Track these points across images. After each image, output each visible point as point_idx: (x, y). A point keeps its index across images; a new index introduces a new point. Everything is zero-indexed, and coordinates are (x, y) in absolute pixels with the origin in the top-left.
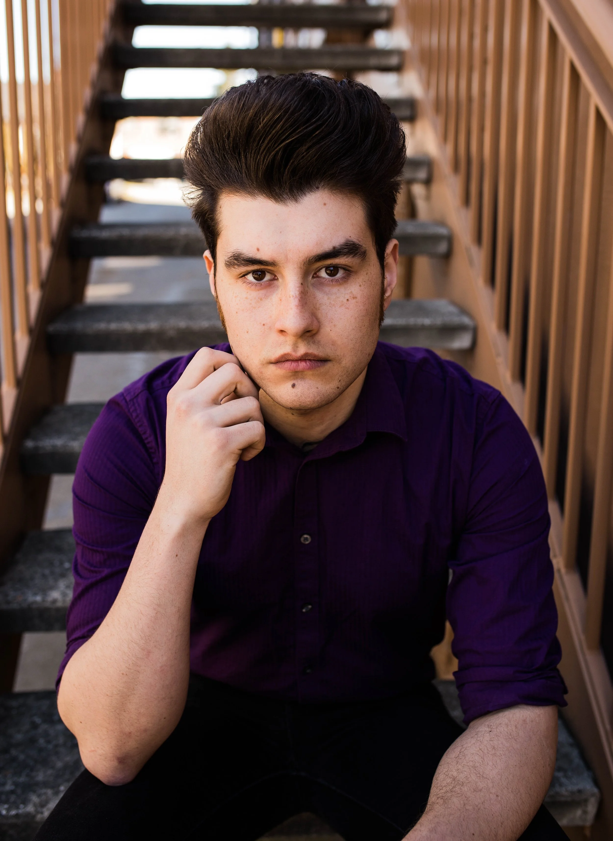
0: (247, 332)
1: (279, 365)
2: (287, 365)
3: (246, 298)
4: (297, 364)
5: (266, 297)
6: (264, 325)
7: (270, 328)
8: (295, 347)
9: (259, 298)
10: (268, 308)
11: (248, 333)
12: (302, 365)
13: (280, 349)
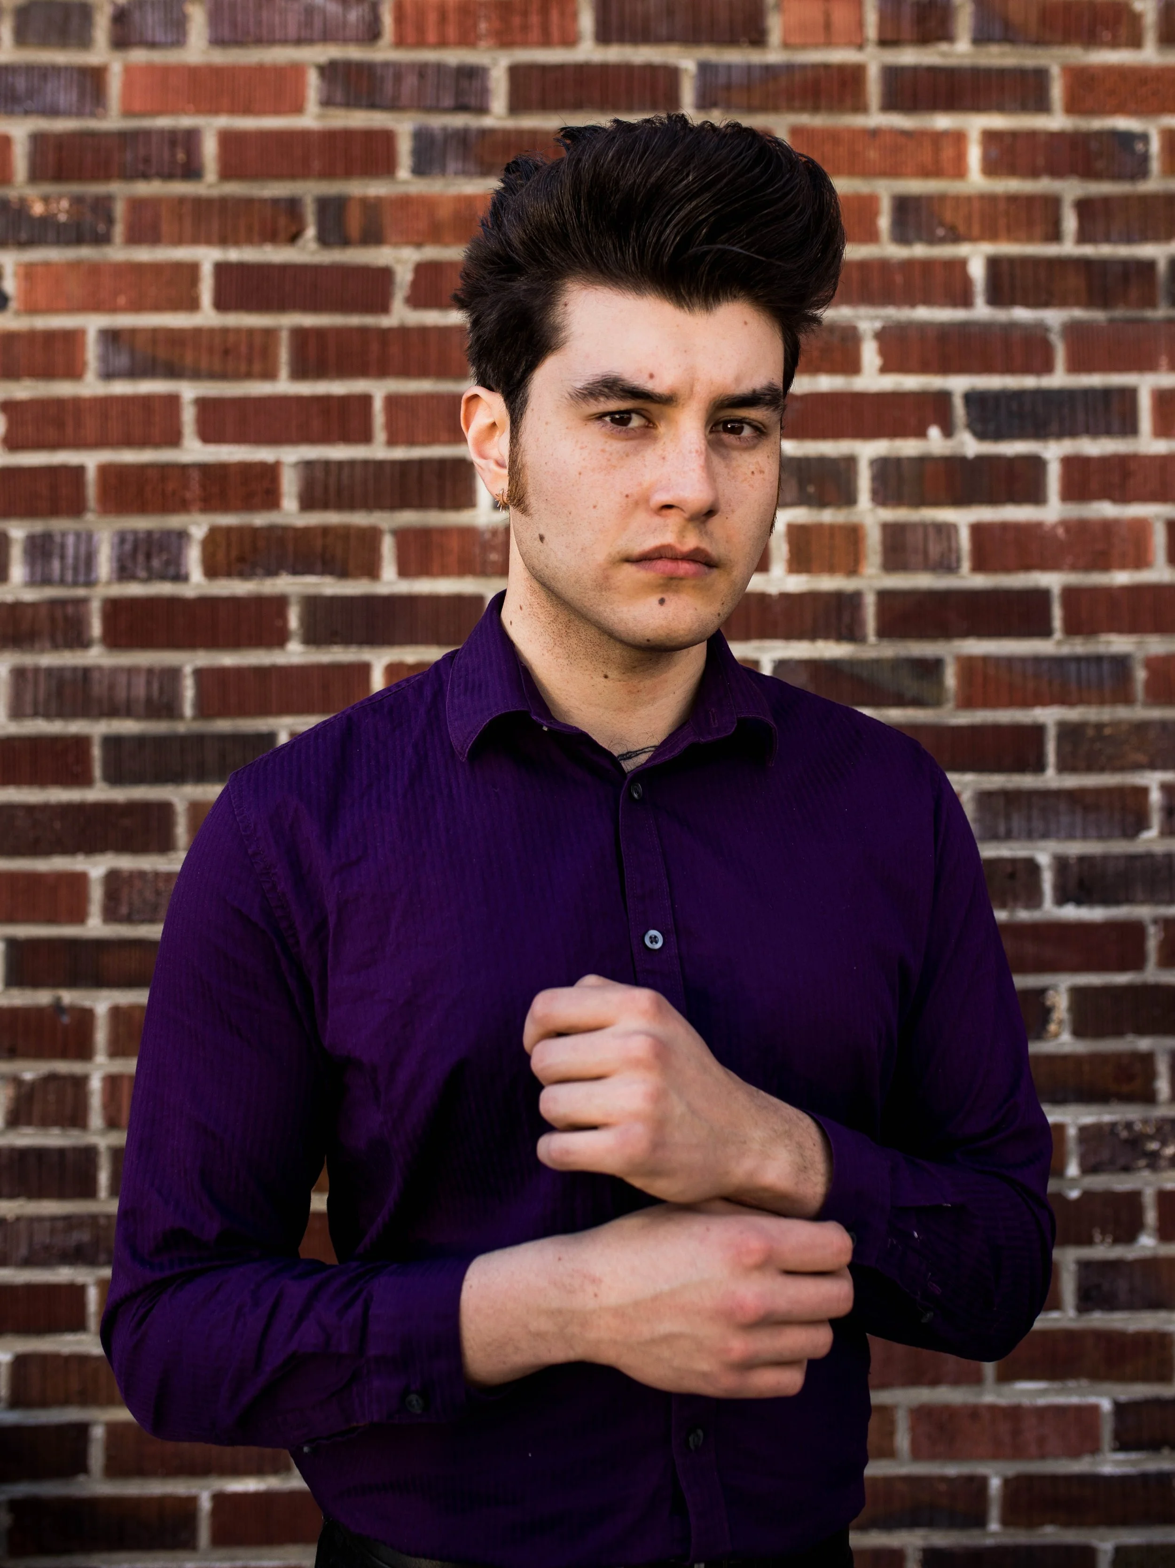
0: (595, 507)
1: (647, 564)
2: (660, 565)
3: (603, 451)
4: (675, 564)
5: (636, 452)
6: (627, 496)
7: (637, 504)
8: (681, 534)
9: (624, 453)
10: (636, 470)
11: (597, 508)
12: (685, 567)
13: (654, 538)
